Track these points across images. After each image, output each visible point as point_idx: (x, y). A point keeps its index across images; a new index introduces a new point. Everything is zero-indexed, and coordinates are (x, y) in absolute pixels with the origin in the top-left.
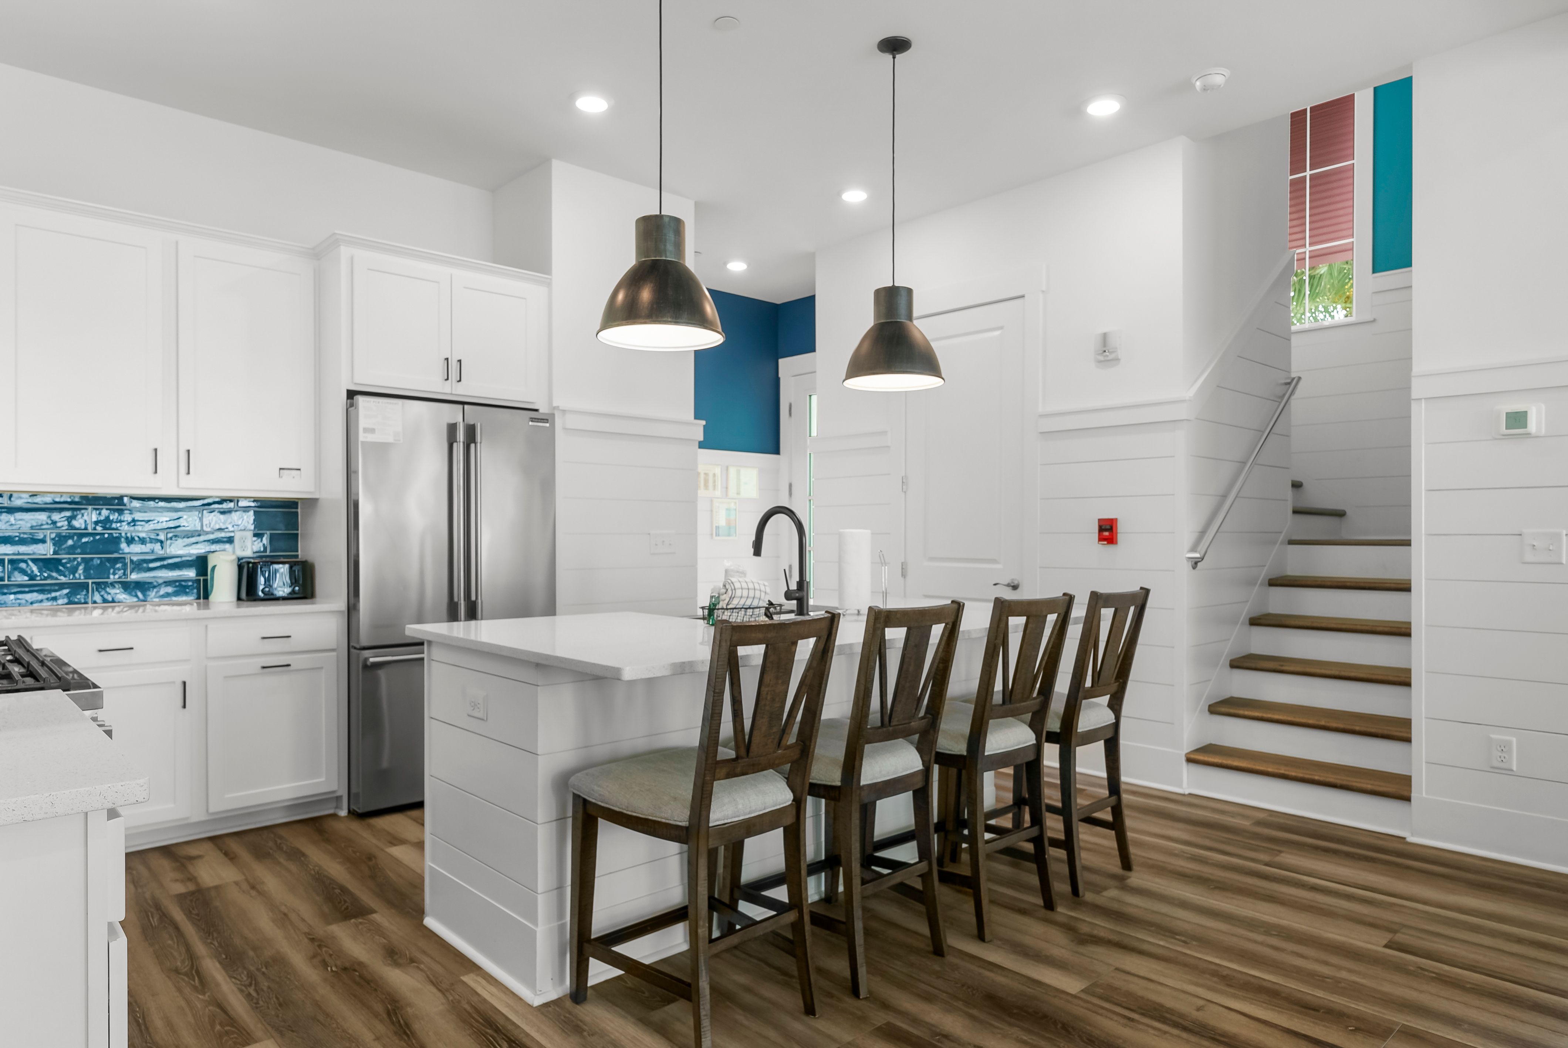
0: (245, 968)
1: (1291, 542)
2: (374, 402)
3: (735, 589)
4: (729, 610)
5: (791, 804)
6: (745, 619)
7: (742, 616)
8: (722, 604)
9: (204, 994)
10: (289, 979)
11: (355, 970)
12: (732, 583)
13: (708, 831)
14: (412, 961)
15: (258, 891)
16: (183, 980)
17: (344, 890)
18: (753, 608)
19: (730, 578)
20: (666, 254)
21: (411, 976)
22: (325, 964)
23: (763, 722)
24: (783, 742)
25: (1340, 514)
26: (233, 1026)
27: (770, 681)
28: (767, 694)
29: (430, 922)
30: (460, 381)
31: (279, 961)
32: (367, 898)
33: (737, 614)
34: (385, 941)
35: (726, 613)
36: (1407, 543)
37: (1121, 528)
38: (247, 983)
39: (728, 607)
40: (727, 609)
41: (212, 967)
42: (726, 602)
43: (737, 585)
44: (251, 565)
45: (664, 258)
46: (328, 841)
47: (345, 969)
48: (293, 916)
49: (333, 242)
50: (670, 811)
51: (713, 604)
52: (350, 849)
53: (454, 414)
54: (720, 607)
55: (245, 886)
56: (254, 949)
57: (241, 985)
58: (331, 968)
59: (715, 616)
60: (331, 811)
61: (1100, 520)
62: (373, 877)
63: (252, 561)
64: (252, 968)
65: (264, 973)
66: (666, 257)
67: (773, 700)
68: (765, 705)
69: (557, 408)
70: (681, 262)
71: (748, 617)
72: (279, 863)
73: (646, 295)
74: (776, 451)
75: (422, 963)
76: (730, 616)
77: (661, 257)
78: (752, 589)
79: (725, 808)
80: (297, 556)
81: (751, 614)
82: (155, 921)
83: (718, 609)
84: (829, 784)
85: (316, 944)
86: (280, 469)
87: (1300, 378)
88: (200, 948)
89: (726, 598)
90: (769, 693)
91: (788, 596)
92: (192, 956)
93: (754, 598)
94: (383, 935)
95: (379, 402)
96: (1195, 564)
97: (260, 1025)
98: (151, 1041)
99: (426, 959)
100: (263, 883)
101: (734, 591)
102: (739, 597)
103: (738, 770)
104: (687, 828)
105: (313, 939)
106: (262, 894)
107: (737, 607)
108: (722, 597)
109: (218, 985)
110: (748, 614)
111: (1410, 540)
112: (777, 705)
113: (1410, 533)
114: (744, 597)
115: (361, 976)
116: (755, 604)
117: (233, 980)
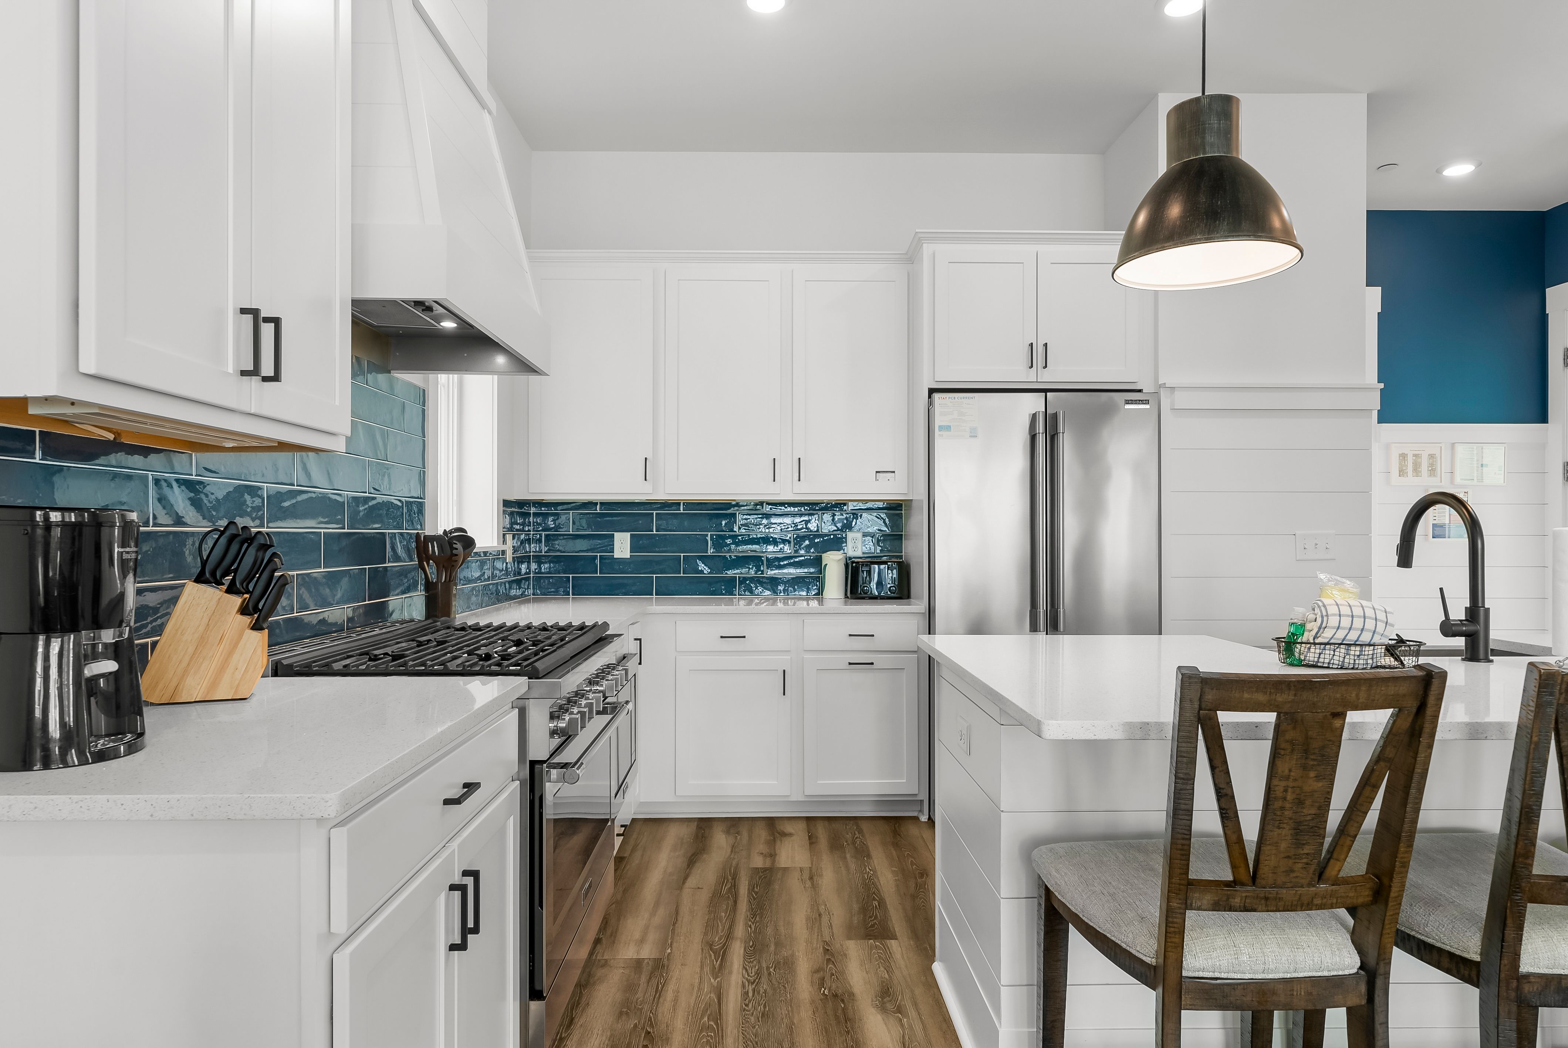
0: (759, 962)
2: (949, 398)
3: (1327, 616)
4: (1318, 646)
5: (1357, 973)
6: (1347, 660)
7: (1342, 655)
8: (1308, 636)
9: (715, 979)
10: (785, 988)
11: (843, 1001)
12: (1324, 606)
13: (1180, 984)
14: (899, 1010)
15: (813, 884)
16: (710, 956)
17: (882, 903)
18: (1361, 645)
19: (1322, 599)
20: (1205, 149)
21: (888, 1029)
22: (822, 983)
23: (1284, 835)
24: (1331, 872)
26: (717, 1024)
27: (1290, 771)
28: (1286, 791)
29: (938, 968)
30: (1046, 366)
31: (788, 965)
32: (897, 921)
33: (1332, 653)
34: (887, 976)
35: (1312, 650)
38: (752, 979)
39: (1317, 641)
40: (1315, 644)
41: (737, 951)
42: (1314, 633)
43: (1332, 610)
44: (854, 565)
45: (1202, 156)
46: (896, 845)
47: (835, 996)
48: (825, 919)
49: (918, 242)
50: (1131, 935)
51: (1292, 633)
52: (911, 859)
53: (1034, 403)
54: (1304, 640)
55: (806, 876)
56: (776, 944)
57: (747, 980)
58: (825, 989)
59: (1297, 655)
60: (915, 814)
62: (914, 897)
63: (856, 560)
64: (764, 965)
65: (769, 974)
66: (1204, 153)
67: (1300, 802)
68: (1282, 808)
69: (1163, 386)
70: (1234, 155)
71: (1352, 657)
72: (845, 858)
73: (1175, 211)
74: (1542, 417)
75: (907, 1016)
76: (1320, 654)
77: (1197, 155)
78: (1359, 617)
79: (1215, 954)
80: (901, 557)
81: (1358, 653)
82: (725, 890)
83: (1302, 643)
84: (1458, 953)
85: (827, 957)
86: (877, 472)
88: (740, 931)
89: (1313, 627)
90: (1290, 790)
91: (1448, 628)
92: (729, 936)
93: (1362, 630)
94: (889, 969)
95: (954, 398)
97: (736, 1031)
98: (654, 1013)
99: (912, 1012)
100: (821, 876)
101: (1325, 619)
102: (1333, 628)
103: (1237, 901)
104: (1155, 967)
105: (828, 950)
106: (814, 887)
107: (1332, 641)
108: (1309, 626)
109: (730, 973)
110: (1352, 653)
112: (1309, 811)
114: (1344, 628)
115: (844, 1010)
116: (1366, 638)
117: (744, 972)
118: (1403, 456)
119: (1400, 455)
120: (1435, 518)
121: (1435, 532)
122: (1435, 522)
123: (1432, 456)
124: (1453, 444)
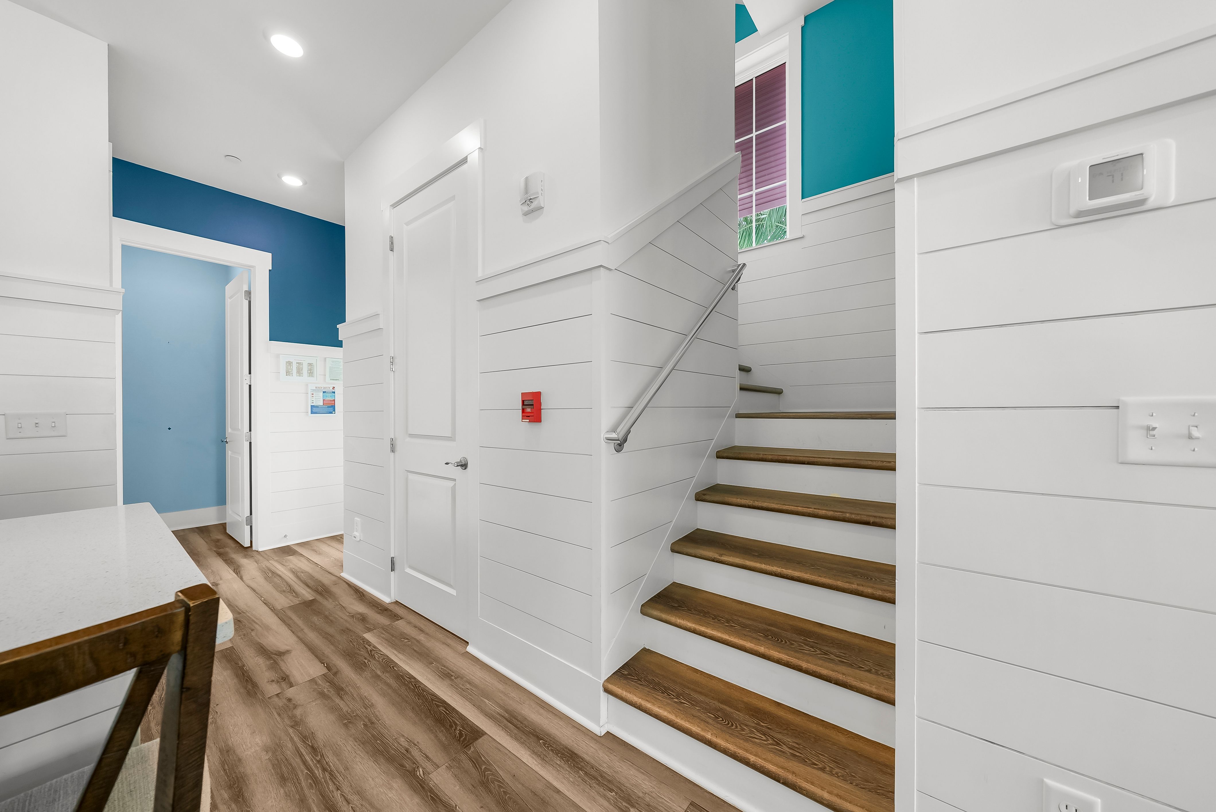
1: (738, 416)
25: (778, 392)
36: (892, 416)
37: (546, 402)
61: (523, 394)
87: (744, 264)
96: (620, 445)
111: (895, 413)
113: (894, 405)
118: (289, 363)
119: (287, 362)
120: (313, 402)
121: (313, 410)
122: (313, 404)
123: (310, 364)
124: (325, 358)
